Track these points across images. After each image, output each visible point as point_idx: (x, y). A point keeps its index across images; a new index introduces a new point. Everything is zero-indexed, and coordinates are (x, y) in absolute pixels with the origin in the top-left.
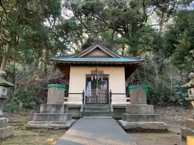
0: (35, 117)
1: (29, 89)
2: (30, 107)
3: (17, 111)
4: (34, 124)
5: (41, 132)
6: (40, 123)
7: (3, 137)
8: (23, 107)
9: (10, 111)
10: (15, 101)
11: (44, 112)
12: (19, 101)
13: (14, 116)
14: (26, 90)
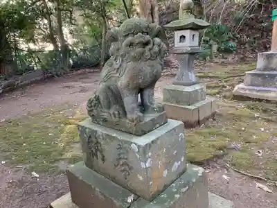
0: (248, 79)
1: (224, 21)
2: (228, 51)
3: (211, 58)
4: (247, 92)
5: (265, 111)
6: (258, 91)
7: (201, 119)
8: (218, 50)
9: (201, 58)
10: (206, 42)
11: (265, 69)
12: (211, 42)
13: (208, 66)
14: (219, 23)
